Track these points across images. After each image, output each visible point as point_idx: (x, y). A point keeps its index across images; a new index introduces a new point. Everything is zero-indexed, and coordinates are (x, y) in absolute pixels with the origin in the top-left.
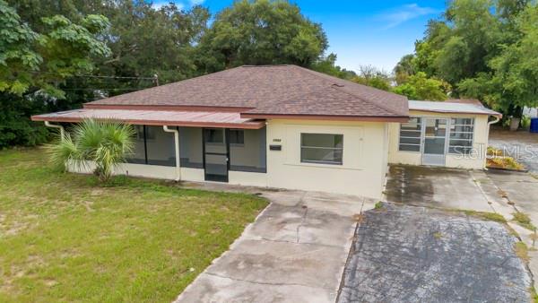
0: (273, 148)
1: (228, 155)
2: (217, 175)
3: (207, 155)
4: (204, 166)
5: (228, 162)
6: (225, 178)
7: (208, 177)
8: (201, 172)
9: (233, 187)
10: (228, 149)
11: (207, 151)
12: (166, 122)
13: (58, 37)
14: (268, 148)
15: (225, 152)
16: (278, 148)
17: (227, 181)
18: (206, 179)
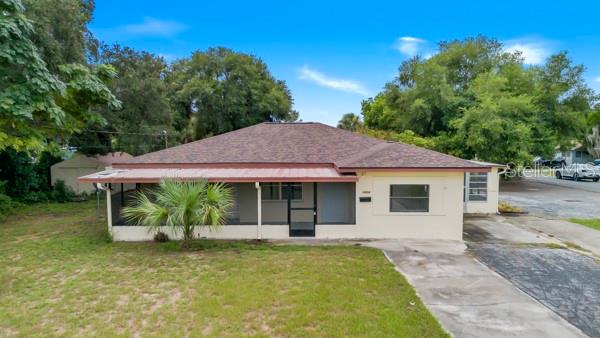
0: (363, 200)
1: (315, 209)
2: (302, 231)
3: (292, 211)
4: (289, 223)
5: (315, 217)
6: (312, 233)
7: (293, 233)
8: (286, 228)
9: (320, 241)
10: (315, 203)
11: (292, 206)
12: (257, 179)
13: (79, 88)
14: (357, 200)
15: (312, 206)
16: (368, 200)
17: (314, 235)
18: (290, 235)
